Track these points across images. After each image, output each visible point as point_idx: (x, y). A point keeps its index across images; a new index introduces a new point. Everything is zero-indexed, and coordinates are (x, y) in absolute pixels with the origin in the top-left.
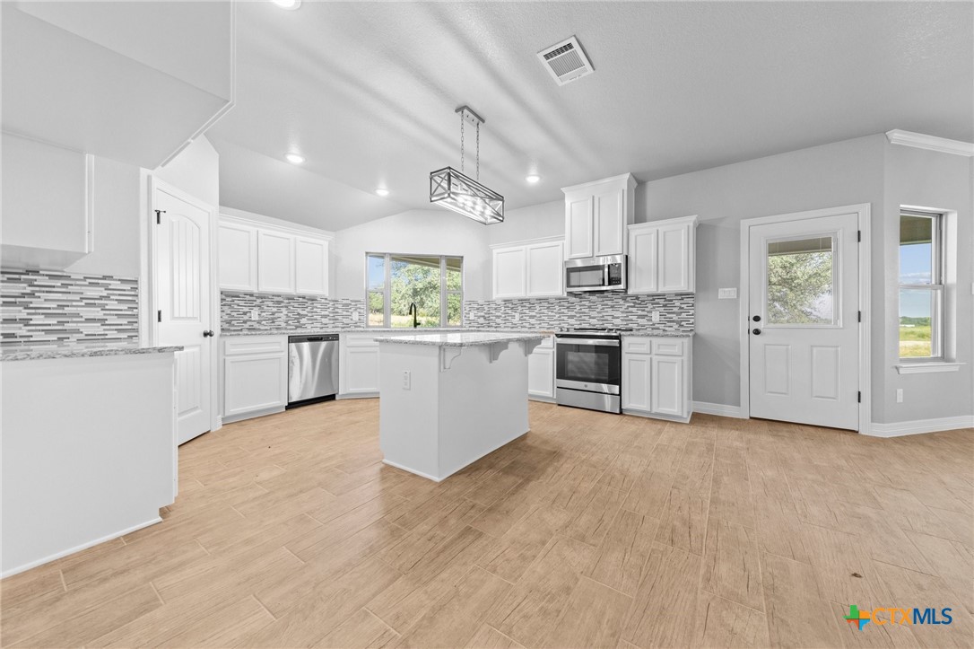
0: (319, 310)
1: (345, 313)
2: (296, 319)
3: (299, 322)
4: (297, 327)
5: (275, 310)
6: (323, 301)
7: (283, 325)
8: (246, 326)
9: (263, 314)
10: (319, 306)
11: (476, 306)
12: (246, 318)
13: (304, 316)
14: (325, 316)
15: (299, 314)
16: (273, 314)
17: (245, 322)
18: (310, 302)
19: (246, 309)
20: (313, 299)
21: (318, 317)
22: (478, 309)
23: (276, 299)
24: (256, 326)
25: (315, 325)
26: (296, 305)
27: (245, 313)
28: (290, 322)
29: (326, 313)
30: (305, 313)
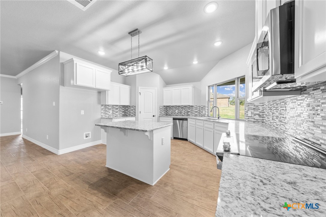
0: (194, 110)
1: (202, 111)
2: (187, 113)
3: (188, 114)
4: (187, 115)
5: (181, 110)
6: (196, 107)
7: (184, 114)
8: (175, 114)
9: (179, 111)
10: (194, 108)
11: (253, 107)
12: (175, 112)
13: (189, 112)
14: (196, 112)
15: (188, 111)
16: (181, 111)
17: (175, 113)
18: (191, 107)
19: (175, 110)
20: (192, 106)
21: (194, 112)
22: (254, 109)
23: (182, 107)
24: (177, 114)
25: (193, 115)
26: (187, 108)
27: (175, 111)
28: (185, 114)
29: (197, 111)
30: (190, 111)
